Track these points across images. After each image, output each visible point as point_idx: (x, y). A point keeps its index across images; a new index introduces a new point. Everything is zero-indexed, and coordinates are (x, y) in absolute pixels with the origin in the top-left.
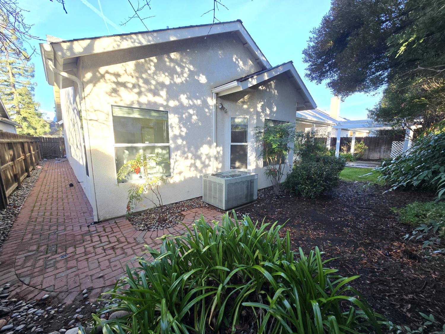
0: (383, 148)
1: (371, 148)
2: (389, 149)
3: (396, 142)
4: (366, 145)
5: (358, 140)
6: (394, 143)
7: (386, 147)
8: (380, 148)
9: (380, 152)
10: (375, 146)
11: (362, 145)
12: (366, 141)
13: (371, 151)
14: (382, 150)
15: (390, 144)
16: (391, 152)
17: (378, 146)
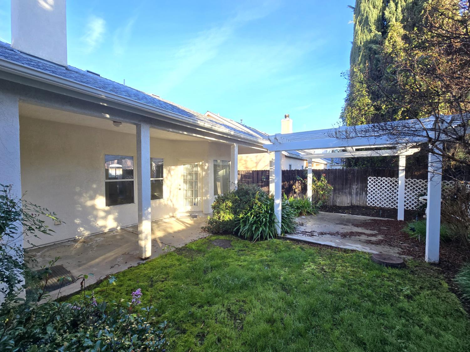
0: (355, 187)
1: (337, 187)
2: (364, 189)
3: (372, 178)
4: (328, 182)
5: (317, 174)
6: (371, 180)
7: (359, 186)
8: (350, 187)
9: (350, 194)
10: (343, 184)
11: (324, 182)
12: (329, 176)
13: (337, 192)
14: (354, 191)
15: (365, 181)
16: (367, 195)
17: (346, 184)
